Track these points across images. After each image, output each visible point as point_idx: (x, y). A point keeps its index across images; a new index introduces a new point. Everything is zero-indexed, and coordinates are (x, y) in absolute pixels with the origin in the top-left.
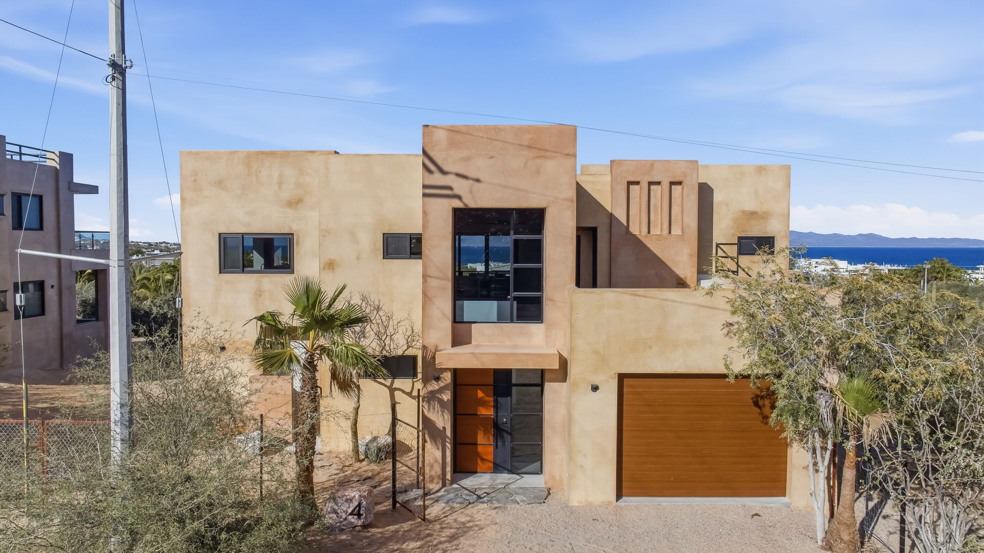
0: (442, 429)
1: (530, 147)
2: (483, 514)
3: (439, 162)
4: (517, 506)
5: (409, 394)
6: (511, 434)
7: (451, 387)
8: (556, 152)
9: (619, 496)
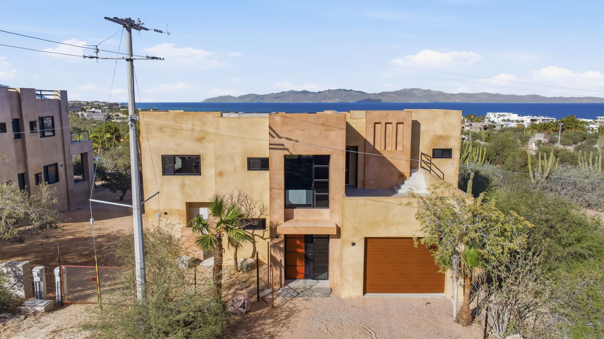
0: (279, 261)
1: (323, 125)
2: (300, 303)
3: (277, 132)
4: (316, 298)
5: (262, 237)
6: (313, 261)
7: (284, 241)
8: (335, 127)
9: (364, 293)
